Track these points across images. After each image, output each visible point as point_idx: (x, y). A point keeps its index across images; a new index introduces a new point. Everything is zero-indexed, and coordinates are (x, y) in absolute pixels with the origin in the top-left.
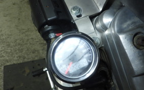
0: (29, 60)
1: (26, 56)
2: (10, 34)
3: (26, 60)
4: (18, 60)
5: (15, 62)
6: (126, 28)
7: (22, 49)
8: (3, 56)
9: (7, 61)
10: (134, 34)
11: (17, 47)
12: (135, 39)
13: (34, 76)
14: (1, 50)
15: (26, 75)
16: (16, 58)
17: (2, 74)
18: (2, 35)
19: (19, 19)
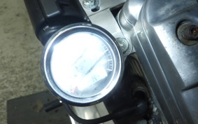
0: (42, 90)
1: (37, 84)
2: (14, 55)
3: (37, 90)
4: (27, 91)
5: (22, 94)
6: (163, 15)
7: (31, 76)
8: (5, 87)
9: (11, 93)
10: (177, 22)
11: (24, 74)
12: (179, 30)
13: (47, 111)
14: (2, 78)
15: (38, 111)
16: (23, 89)
17: (5, 112)
18: (3, 58)
19: (26, 35)
